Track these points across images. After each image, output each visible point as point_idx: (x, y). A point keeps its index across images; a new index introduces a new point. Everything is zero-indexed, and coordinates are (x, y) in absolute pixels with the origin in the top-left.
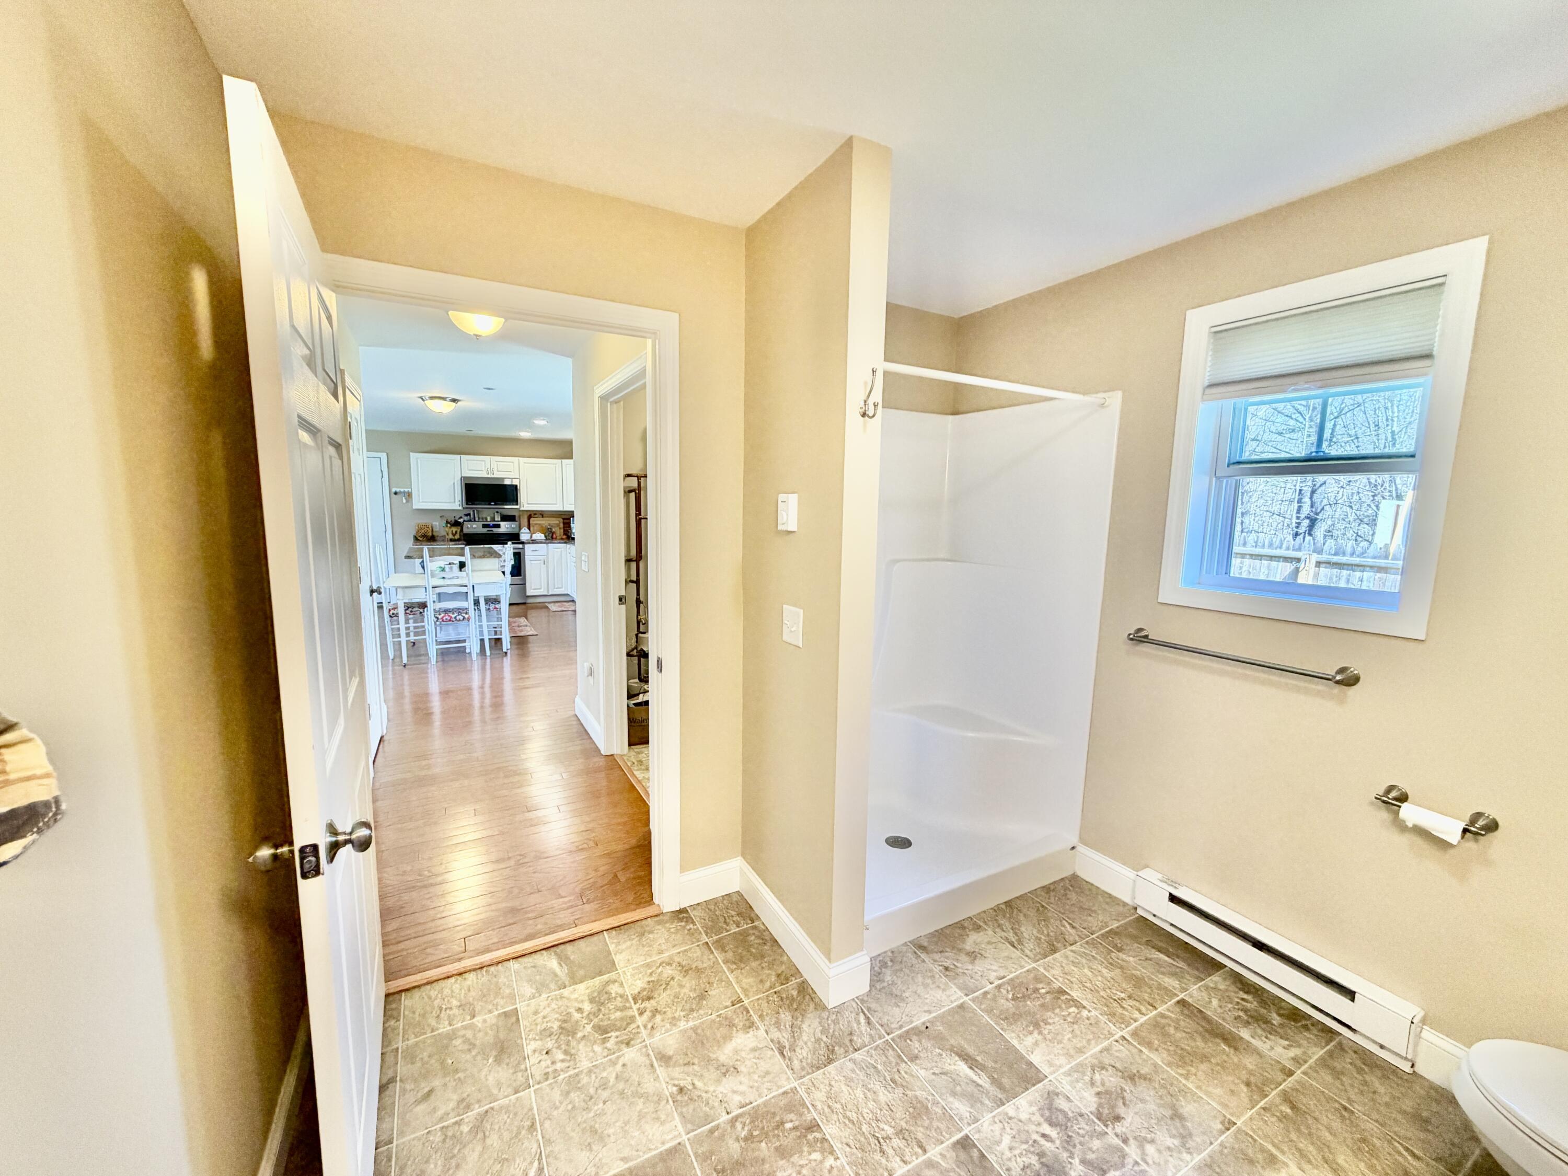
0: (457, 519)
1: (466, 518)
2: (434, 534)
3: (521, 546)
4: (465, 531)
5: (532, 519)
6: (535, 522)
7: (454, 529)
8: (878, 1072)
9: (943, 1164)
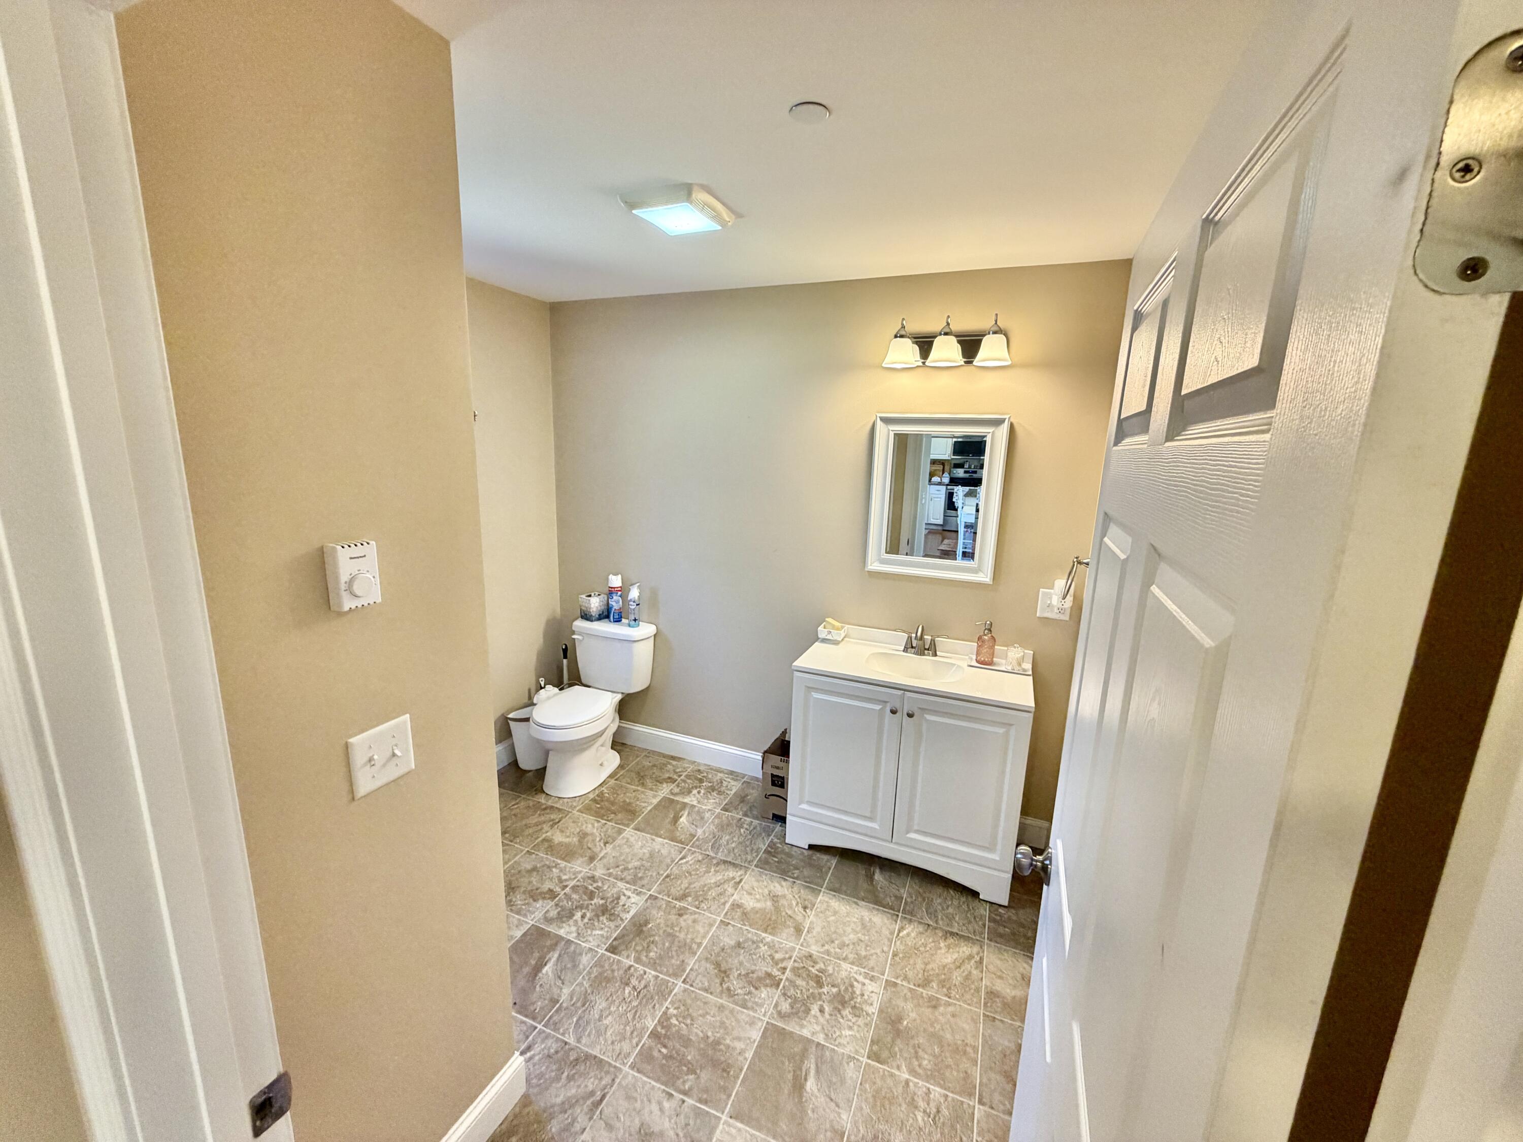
8: (580, 1018)
9: (633, 955)
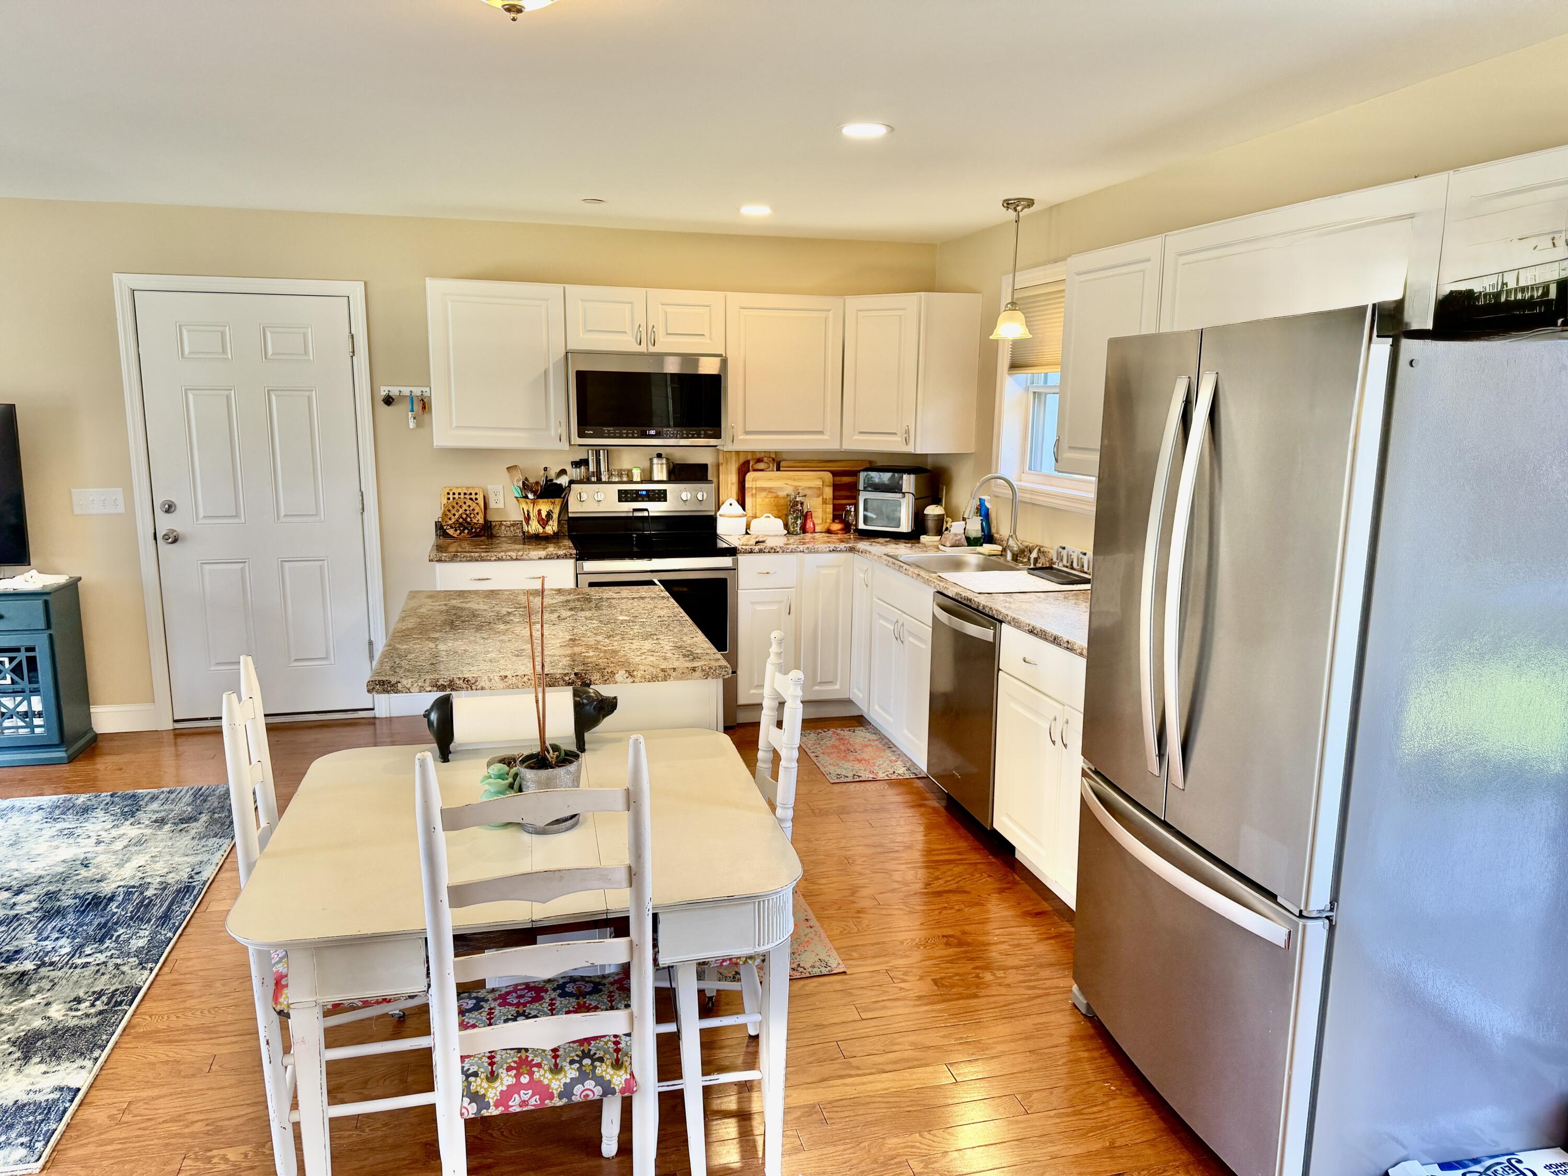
0: (552, 473)
1: (574, 473)
2: (491, 518)
3: (726, 562)
4: (576, 508)
5: (750, 476)
6: (760, 484)
7: (544, 507)
